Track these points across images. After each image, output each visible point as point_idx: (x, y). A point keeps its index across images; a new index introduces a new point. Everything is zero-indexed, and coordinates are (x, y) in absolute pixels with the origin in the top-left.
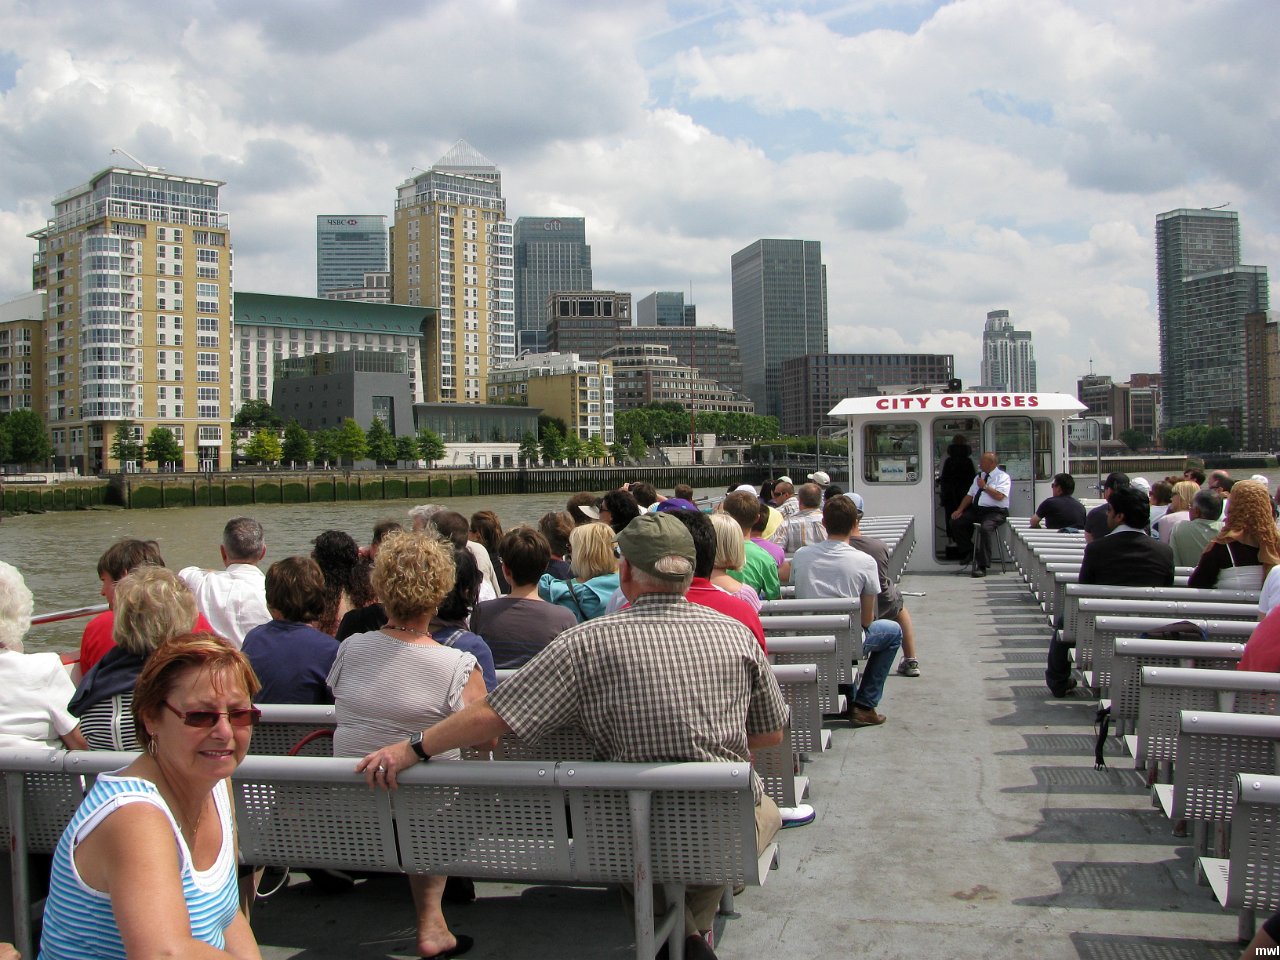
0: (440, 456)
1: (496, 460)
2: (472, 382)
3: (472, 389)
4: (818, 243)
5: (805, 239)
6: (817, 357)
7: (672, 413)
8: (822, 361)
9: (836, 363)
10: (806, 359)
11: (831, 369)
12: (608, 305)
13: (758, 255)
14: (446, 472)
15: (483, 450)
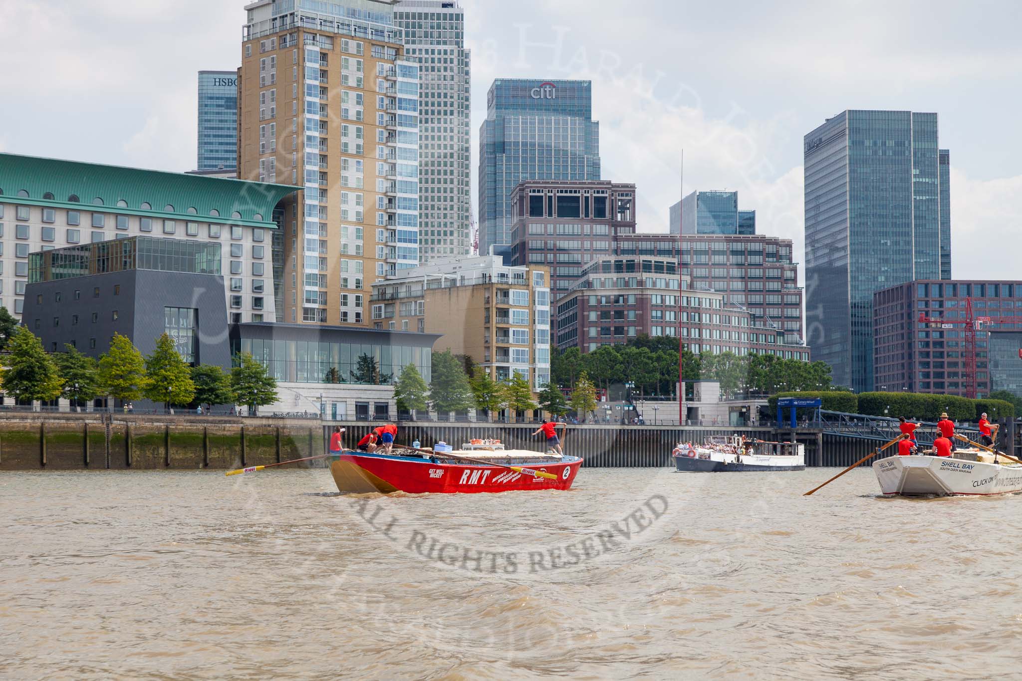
0: (268, 399)
1: (362, 409)
2: (351, 299)
3: (351, 309)
4: (934, 115)
5: (914, 110)
6: (926, 285)
7: (660, 352)
8: (934, 291)
9: (955, 295)
10: (910, 287)
11: (948, 304)
12: (600, 201)
13: (841, 134)
14: (271, 422)
15: (342, 394)
